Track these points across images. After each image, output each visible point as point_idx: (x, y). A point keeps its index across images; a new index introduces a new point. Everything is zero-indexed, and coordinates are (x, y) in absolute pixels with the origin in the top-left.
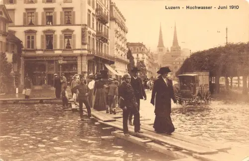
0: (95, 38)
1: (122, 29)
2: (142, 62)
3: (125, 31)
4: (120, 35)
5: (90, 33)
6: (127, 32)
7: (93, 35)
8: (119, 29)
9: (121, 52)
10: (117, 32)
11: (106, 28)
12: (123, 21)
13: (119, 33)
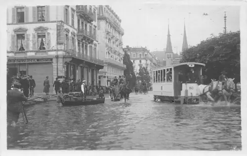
0: (76, 38)
1: (116, 30)
2: (145, 69)
3: (121, 33)
4: (113, 37)
5: (68, 31)
6: (122, 35)
7: (73, 34)
8: (111, 30)
9: (115, 56)
10: (108, 33)
11: (93, 27)
12: (118, 21)
13: (111, 34)
